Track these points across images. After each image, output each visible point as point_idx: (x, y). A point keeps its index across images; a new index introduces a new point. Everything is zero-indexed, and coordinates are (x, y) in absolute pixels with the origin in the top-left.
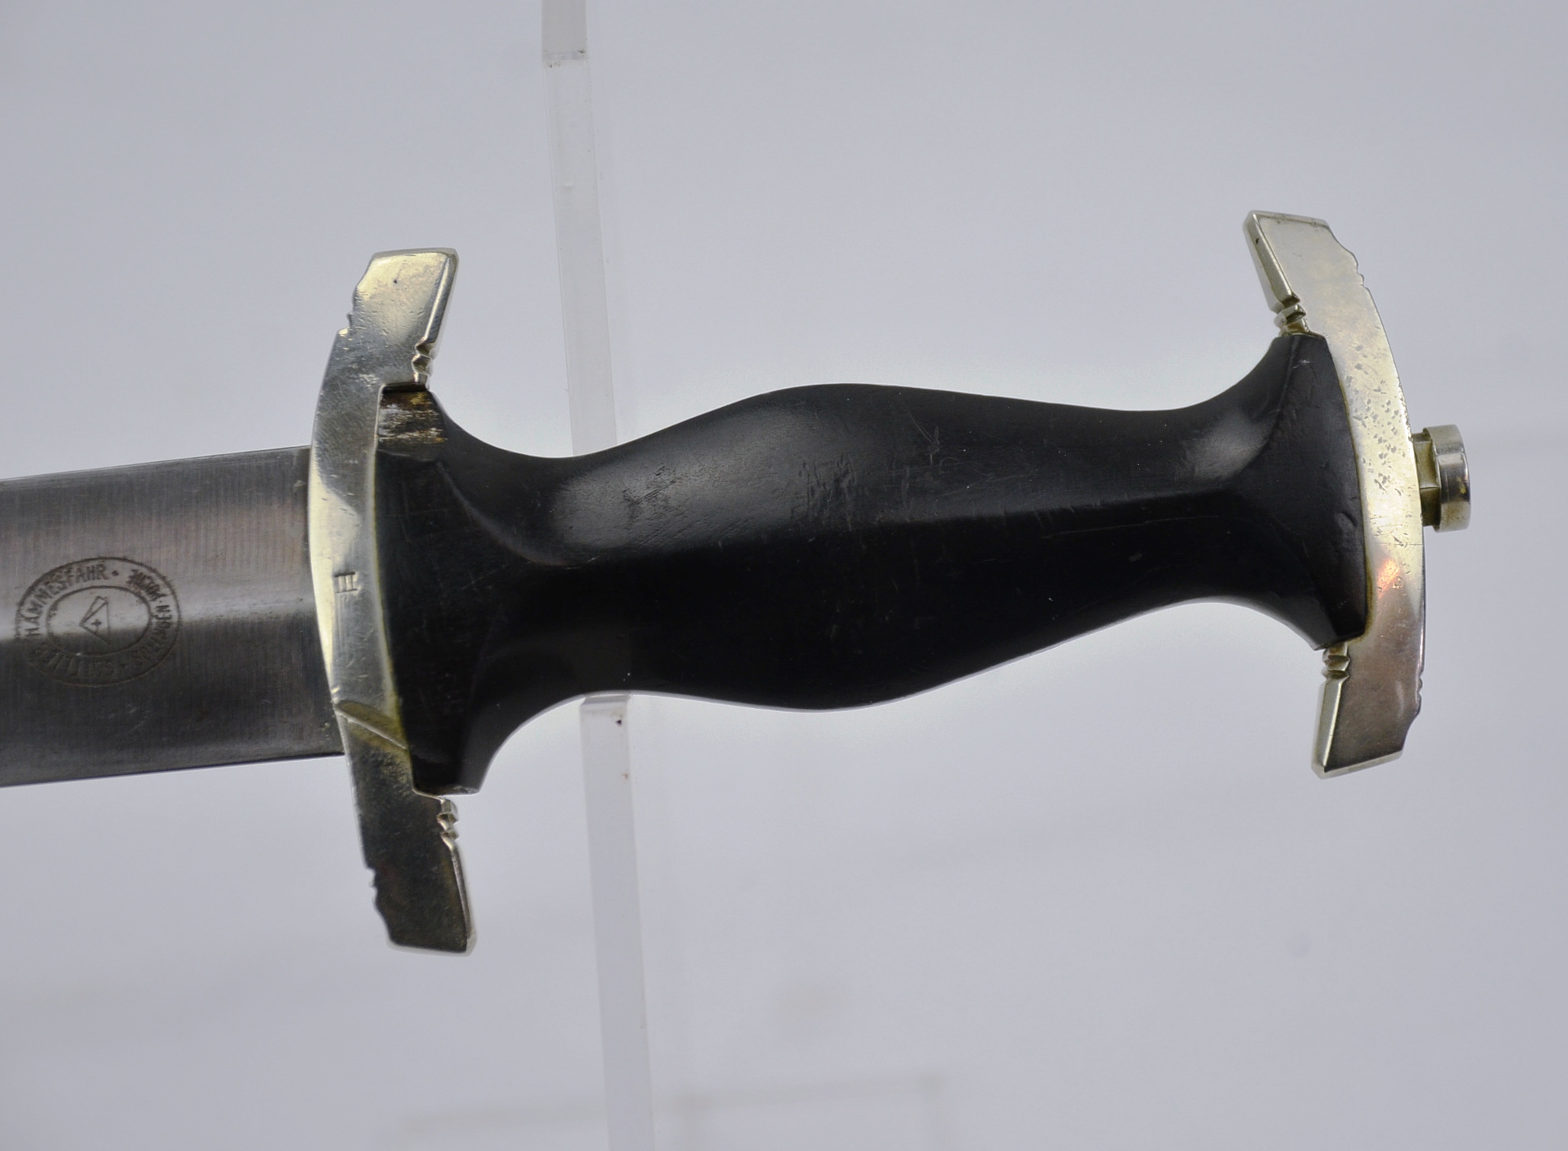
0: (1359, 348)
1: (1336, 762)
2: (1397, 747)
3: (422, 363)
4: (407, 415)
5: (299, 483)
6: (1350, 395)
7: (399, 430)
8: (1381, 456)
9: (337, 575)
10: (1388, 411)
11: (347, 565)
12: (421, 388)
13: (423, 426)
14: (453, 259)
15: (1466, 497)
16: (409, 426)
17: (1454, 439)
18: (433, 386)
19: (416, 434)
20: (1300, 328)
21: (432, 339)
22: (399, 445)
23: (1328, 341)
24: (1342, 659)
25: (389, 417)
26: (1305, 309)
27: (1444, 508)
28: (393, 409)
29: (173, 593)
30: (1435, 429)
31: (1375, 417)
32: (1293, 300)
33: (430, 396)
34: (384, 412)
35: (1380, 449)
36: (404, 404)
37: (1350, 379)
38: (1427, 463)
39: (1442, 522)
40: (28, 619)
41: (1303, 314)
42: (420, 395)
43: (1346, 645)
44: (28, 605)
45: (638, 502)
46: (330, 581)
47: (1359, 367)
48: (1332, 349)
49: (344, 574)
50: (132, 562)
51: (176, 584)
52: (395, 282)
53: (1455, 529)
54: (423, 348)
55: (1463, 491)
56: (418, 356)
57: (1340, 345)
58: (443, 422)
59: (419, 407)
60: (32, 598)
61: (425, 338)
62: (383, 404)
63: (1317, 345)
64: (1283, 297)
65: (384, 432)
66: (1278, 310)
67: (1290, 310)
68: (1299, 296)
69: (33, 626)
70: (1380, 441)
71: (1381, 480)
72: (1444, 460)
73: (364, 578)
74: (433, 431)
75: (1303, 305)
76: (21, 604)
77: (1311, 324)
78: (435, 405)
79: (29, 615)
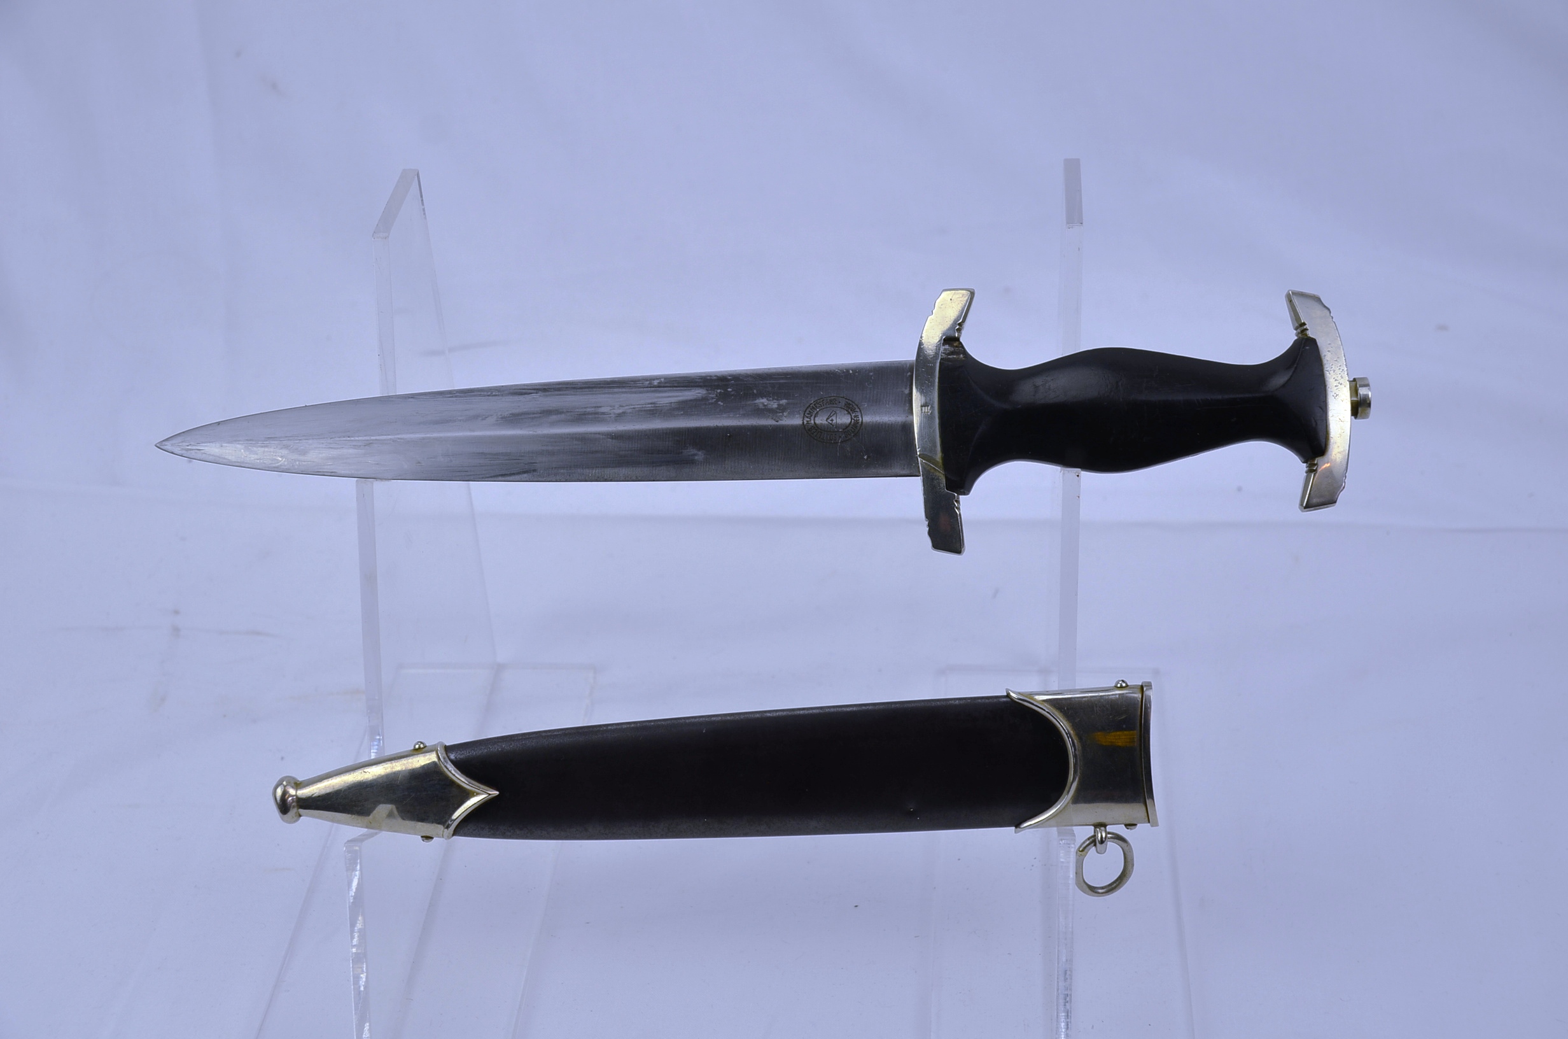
0: (1330, 344)
1: (1309, 506)
2: (1335, 502)
3: (959, 330)
4: (952, 349)
5: (909, 374)
6: (1325, 362)
7: (949, 354)
8: (1336, 386)
9: (922, 406)
10: (1339, 369)
11: (926, 403)
12: (957, 339)
13: (958, 354)
14: (972, 294)
15: (1369, 405)
16: (952, 353)
17: (1366, 383)
18: (961, 340)
19: (955, 356)
20: (1306, 335)
21: (964, 321)
22: (949, 360)
23: (1317, 341)
24: (1315, 465)
25: (945, 349)
26: (1308, 328)
27: (1360, 409)
28: (947, 347)
29: (860, 411)
30: (1358, 378)
31: (1334, 371)
32: (1304, 324)
33: (961, 343)
34: (943, 347)
35: (1336, 383)
36: (950, 345)
37: (1325, 356)
38: (1354, 390)
39: (1359, 414)
40: (807, 417)
41: (1308, 330)
42: (957, 343)
43: (1316, 459)
44: (807, 412)
45: (1038, 387)
46: (920, 409)
47: (1329, 351)
48: (1318, 344)
49: (925, 406)
50: (846, 399)
51: (861, 408)
52: (951, 300)
53: (1363, 418)
54: (960, 324)
55: (1368, 402)
56: (958, 327)
57: (1320, 343)
58: (965, 352)
59: (956, 347)
60: (809, 409)
61: (961, 321)
62: (943, 345)
63: (1313, 342)
64: (1300, 323)
65: (943, 355)
66: (1296, 329)
67: (1302, 328)
68: (1306, 323)
69: (809, 420)
70: (1336, 380)
71: (1335, 395)
72: (1362, 391)
73: (932, 407)
74: (961, 356)
75: (1307, 326)
76: (805, 412)
77: (1310, 334)
78: (963, 347)
79: (807, 415)
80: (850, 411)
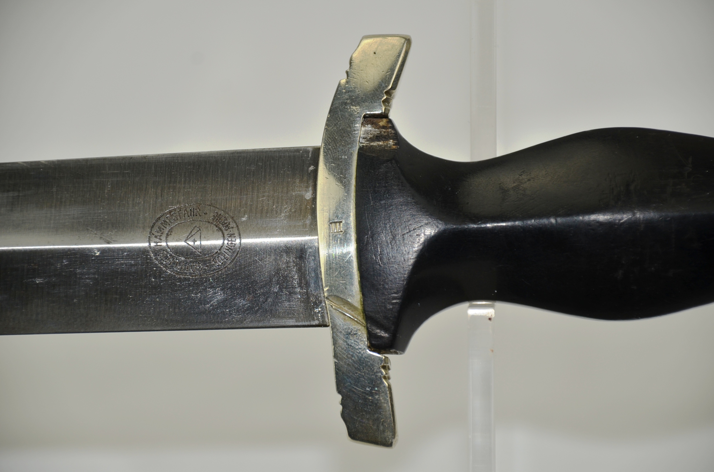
3: (387, 102)
4: (376, 131)
5: (312, 168)
7: (372, 140)
9: (331, 223)
11: (337, 217)
12: (384, 116)
13: (386, 138)
14: (408, 41)
16: (378, 138)
18: (391, 116)
19: (381, 143)
21: (394, 87)
22: (371, 149)
25: (366, 132)
28: (369, 128)
29: (237, 226)
33: (390, 121)
34: (363, 129)
36: (375, 125)
40: (156, 238)
42: (385, 120)
44: (156, 229)
45: (508, 191)
46: (326, 226)
49: (335, 223)
50: (216, 207)
51: (239, 224)
52: (375, 53)
54: (388, 93)
56: (385, 97)
58: (397, 137)
59: (384, 127)
60: (158, 224)
61: (390, 87)
62: (363, 124)
65: (363, 141)
69: (158, 241)
73: (347, 225)
74: (391, 142)
76: (153, 227)
78: (393, 127)
79: (156, 234)
80: (221, 226)
